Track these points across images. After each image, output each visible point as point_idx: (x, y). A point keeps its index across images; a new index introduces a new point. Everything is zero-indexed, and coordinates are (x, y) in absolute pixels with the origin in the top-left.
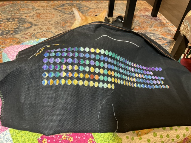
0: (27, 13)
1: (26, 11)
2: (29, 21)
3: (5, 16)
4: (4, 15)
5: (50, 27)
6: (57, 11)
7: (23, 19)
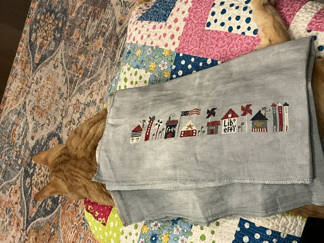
0: (26, 132)
1: (18, 130)
2: (46, 136)
3: (18, 178)
4: (15, 179)
5: (74, 101)
6: (41, 65)
7: (38, 147)
